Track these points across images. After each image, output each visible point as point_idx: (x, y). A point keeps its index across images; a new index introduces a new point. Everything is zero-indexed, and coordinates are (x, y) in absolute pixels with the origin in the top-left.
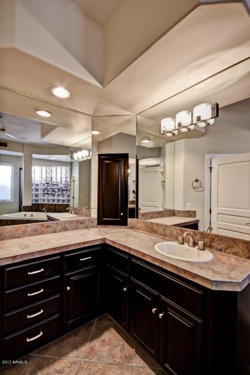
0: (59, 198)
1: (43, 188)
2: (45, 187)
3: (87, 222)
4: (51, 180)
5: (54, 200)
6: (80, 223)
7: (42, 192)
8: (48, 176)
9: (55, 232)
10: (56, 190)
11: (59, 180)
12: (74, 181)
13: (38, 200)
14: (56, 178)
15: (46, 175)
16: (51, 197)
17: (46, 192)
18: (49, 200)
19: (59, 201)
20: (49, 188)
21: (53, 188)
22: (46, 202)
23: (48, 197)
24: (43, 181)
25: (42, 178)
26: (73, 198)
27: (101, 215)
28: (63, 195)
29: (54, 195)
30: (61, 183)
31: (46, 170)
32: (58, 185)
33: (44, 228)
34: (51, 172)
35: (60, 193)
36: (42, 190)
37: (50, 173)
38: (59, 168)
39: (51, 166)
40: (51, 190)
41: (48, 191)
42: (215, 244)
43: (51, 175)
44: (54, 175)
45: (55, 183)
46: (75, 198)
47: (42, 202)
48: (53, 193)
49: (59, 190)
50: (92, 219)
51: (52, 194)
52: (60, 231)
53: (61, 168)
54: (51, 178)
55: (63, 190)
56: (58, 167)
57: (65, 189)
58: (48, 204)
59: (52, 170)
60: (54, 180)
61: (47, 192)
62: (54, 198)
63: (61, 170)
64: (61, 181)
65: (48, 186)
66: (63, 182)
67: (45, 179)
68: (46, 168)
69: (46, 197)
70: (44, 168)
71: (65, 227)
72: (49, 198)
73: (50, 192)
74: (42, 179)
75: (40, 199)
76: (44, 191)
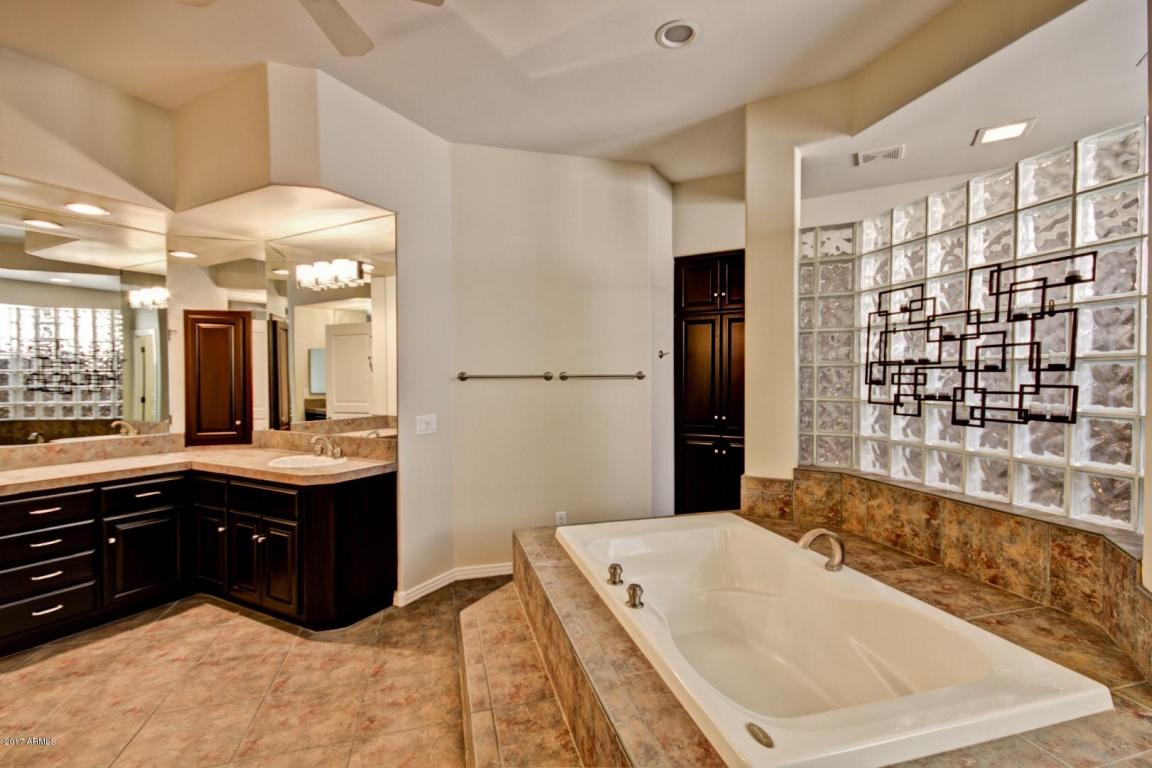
0: (87, 403)
1: (27, 372)
2: (34, 370)
3: (160, 443)
4: (58, 347)
5: (68, 410)
6: (143, 444)
7: (21, 385)
8: (43, 333)
9: (79, 461)
10: (76, 379)
11: (86, 349)
12: (143, 350)
13: (7, 411)
14: (76, 342)
15: (37, 333)
16: (57, 400)
17: (36, 384)
18: (50, 410)
19: (87, 410)
20: (48, 371)
21: (66, 371)
22: (39, 416)
23: (46, 399)
24: (24, 349)
25: (19, 340)
26: (143, 400)
27: (194, 427)
28: (104, 394)
29: (70, 393)
30: (94, 357)
31: (37, 317)
32: (82, 363)
33: (53, 453)
34: (57, 325)
35: (92, 387)
36: (22, 380)
37: (52, 328)
38: (85, 314)
39: (56, 306)
40: (56, 379)
41: (45, 382)
42: (361, 451)
43: (57, 333)
44: (66, 332)
45: (71, 358)
46: (147, 400)
47: (21, 416)
48: (67, 388)
49: (88, 377)
50: (172, 435)
51: (61, 391)
52: (91, 460)
53: (94, 313)
54: (57, 341)
55: (101, 379)
56: (81, 311)
57: (110, 374)
58: (48, 422)
59: (57, 318)
60: (67, 347)
61: (41, 385)
62: (68, 403)
63: (94, 318)
64: (96, 351)
65: (44, 367)
66: (100, 355)
67: (33, 344)
68: (36, 310)
69: (39, 399)
70: (28, 312)
71: (104, 451)
72: (50, 403)
73: (55, 385)
74: (20, 344)
75: (16, 407)
76: (28, 380)
